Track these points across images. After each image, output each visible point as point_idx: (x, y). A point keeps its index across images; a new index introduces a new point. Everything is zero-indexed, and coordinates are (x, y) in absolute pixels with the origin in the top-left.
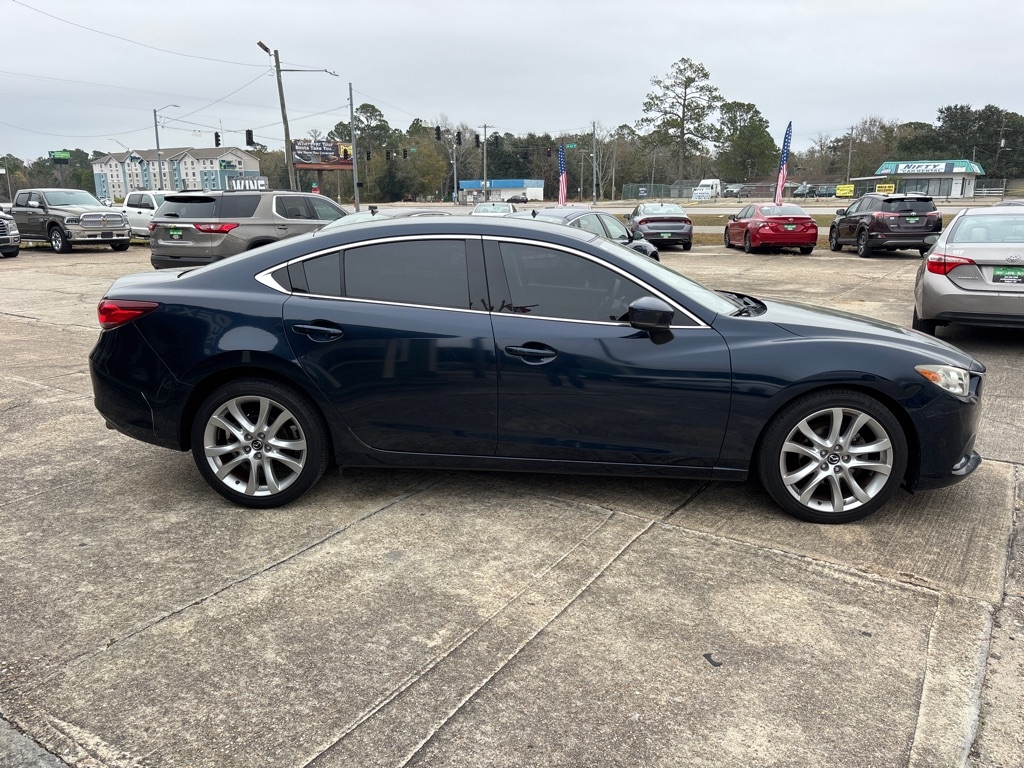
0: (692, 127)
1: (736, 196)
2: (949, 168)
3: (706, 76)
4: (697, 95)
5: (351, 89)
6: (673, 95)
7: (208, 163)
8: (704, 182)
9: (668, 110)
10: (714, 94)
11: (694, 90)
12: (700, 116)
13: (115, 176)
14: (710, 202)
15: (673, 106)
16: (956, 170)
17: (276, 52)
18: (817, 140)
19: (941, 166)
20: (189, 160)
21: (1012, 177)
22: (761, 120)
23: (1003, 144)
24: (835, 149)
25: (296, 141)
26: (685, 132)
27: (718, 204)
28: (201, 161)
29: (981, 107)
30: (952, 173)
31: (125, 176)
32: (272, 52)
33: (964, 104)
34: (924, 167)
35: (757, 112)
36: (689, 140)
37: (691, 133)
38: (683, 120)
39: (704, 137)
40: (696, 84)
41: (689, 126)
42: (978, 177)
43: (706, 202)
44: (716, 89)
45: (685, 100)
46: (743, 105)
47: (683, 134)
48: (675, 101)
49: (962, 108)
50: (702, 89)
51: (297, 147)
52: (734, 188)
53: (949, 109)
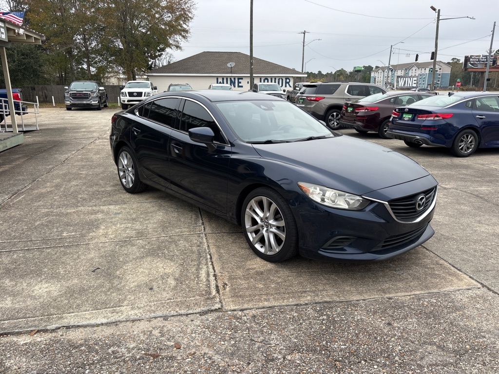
5: (495, 25)
7: (423, 70)
13: (379, 77)
17: (439, 10)
20: (414, 69)
25: (471, 56)
28: (420, 69)
31: (383, 77)
32: (437, 11)
51: (471, 60)
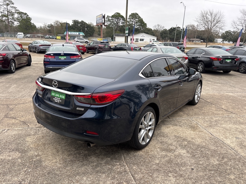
0: (11, 17)
1: (29, 37)
2: (79, 34)
3: (13, 3)
4: (11, 8)
6: (3, 8)
8: (18, 33)
9: (2, 12)
10: (16, 9)
11: (10, 7)
12: (13, 14)
14: (23, 39)
15: (4, 11)
16: (80, 34)
18: (44, 24)
19: (77, 33)
21: (88, 36)
22: (29, 17)
23: (86, 29)
24: (49, 27)
26: (9, 19)
27: (24, 40)
29: (81, 21)
30: (80, 35)
33: (77, 20)
34: (74, 33)
35: (28, 15)
36: (11, 21)
37: (11, 19)
38: (8, 15)
39: (15, 21)
40: (10, 5)
41: (10, 17)
42: (84, 36)
43: (21, 39)
44: (16, 8)
45: (7, 10)
46: (23, 13)
47: (8, 19)
48: (4, 9)
49: (77, 21)
50: (12, 7)
52: (29, 35)
53: (74, 20)
